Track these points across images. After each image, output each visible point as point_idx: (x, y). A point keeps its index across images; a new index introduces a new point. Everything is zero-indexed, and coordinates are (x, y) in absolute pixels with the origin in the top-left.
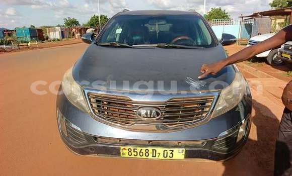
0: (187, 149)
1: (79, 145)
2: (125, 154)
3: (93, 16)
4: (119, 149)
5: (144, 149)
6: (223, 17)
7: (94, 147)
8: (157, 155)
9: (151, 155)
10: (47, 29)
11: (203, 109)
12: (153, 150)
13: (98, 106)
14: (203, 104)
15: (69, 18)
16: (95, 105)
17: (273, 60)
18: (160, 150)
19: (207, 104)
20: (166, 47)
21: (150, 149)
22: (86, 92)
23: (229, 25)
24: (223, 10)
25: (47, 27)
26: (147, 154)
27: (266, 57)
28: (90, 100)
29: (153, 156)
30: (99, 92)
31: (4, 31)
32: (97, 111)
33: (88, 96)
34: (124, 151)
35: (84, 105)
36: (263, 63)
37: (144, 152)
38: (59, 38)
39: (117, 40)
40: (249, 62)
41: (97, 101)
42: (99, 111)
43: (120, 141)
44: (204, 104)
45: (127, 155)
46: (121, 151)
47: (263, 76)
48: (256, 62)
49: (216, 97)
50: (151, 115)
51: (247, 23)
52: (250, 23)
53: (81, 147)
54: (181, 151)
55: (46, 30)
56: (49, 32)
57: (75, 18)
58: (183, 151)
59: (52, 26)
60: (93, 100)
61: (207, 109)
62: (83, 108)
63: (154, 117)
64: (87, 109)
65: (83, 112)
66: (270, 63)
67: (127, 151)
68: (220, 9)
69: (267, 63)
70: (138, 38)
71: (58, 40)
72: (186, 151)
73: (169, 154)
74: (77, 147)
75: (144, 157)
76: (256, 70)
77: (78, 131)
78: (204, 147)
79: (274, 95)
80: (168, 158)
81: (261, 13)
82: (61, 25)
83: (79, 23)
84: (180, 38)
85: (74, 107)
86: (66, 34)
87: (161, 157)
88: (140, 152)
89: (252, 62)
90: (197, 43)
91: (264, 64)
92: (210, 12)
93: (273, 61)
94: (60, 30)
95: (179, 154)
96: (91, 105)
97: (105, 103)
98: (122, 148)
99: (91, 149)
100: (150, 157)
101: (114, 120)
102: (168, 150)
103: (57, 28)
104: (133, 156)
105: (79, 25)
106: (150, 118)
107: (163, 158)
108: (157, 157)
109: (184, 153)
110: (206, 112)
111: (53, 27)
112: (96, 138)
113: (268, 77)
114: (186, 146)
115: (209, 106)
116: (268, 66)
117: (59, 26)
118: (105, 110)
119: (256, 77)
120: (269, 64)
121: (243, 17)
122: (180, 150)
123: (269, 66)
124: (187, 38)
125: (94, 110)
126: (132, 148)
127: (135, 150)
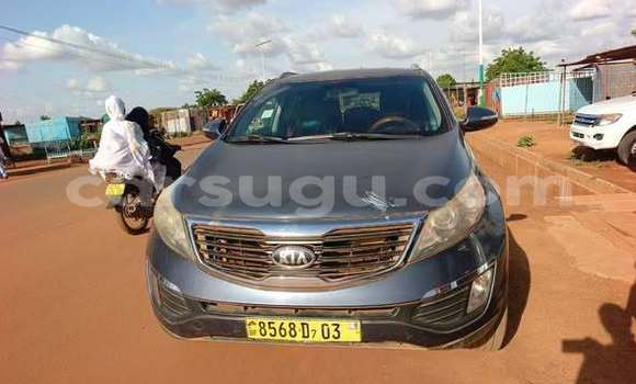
0: (364, 322)
1: (178, 319)
2: (254, 332)
3: (252, 83)
4: (243, 325)
5: (286, 323)
6: (530, 67)
7: (201, 320)
8: (311, 334)
9: (300, 334)
10: (163, 114)
11: (393, 248)
12: (303, 324)
13: (209, 247)
14: (393, 238)
15: (205, 89)
16: (204, 246)
17: (631, 154)
18: (315, 324)
19: (401, 239)
20: (349, 140)
21: (298, 323)
22: (190, 223)
23: (541, 84)
24: (527, 52)
25: (162, 110)
26: (293, 333)
27: (616, 149)
28: (196, 237)
29: (304, 337)
30: (211, 223)
31: (82, 122)
32: (206, 256)
33: (193, 230)
34: (253, 327)
35: (185, 245)
36: (609, 162)
37: (288, 329)
38: (184, 130)
39: (274, 129)
40: (578, 161)
41: (207, 237)
42: (211, 257)
43: (246, 308)
44: (396, 238)
45: (258, 336)
46: (247, 327)
47: (606, 190)
48: (595, 160)
49: (416, 224)
50: (296, 260)
51: (582, 76)
52: (587, 75)
53: (181, 323)
54: (353, 326)
55: (161, 116)
56: (167, 119)
57: (218, 90)
58: (356, 325)
59: (173, 107)
60: (200, 237)
61: (402, 248)
62: (184, 252)
63: (302, 263)
64: (190, 253)
65: (184, 259)
66: (626, 161)
67: (257, 328)
68: (521, 51)
69: (620, 162)
70: (312, 123)
71: (184, 135)
72: (362, 326)
73: (333, 333)
74: (175, 323)
75: (288, 338)
76: (593, 179)
77: (176, 293)
78: (397, 318)
79: (618, 230)
80: (331, 339)
81: (605, 55)
82: (190, 104)
83: (227, 99)
84: (388, 120)
85: (170, 251)
86: (200, 122)
87: (318, 338)
88: (281, 328)
89: (585, 160)
90: (430, 126)
91: (613, 164)
92: (500, 59)
93: (631, 157)
94: (187, 115)
95: (350, 331)
96: (198, 246)
97: (223, 241)
98: (248, 321)
99: (196, 324)
100: (299, 338)
101: (235, 271)
102: (330, 323)
103: (182, 111)
104: (268, 336)
105: (226, 102)
106: (296, 264)
107: (323, 340)
108: (310, 339)
109: (359, 330)
110: (399, 252)
111: (175, 109)
112: (204, 304)
113: (617, 192)
114: (362, 318)
115: (404, 242)
116: (621, 167)
117: (186, 107)
118: (222, 253)
119: (592, 193)
120: (624, 165)
121: (565, 66)
122: (352, 323)
123: (625, 168)
124: (399, 119)
125: (201, 256)
126: (266, 321)
127: (272, 325)
